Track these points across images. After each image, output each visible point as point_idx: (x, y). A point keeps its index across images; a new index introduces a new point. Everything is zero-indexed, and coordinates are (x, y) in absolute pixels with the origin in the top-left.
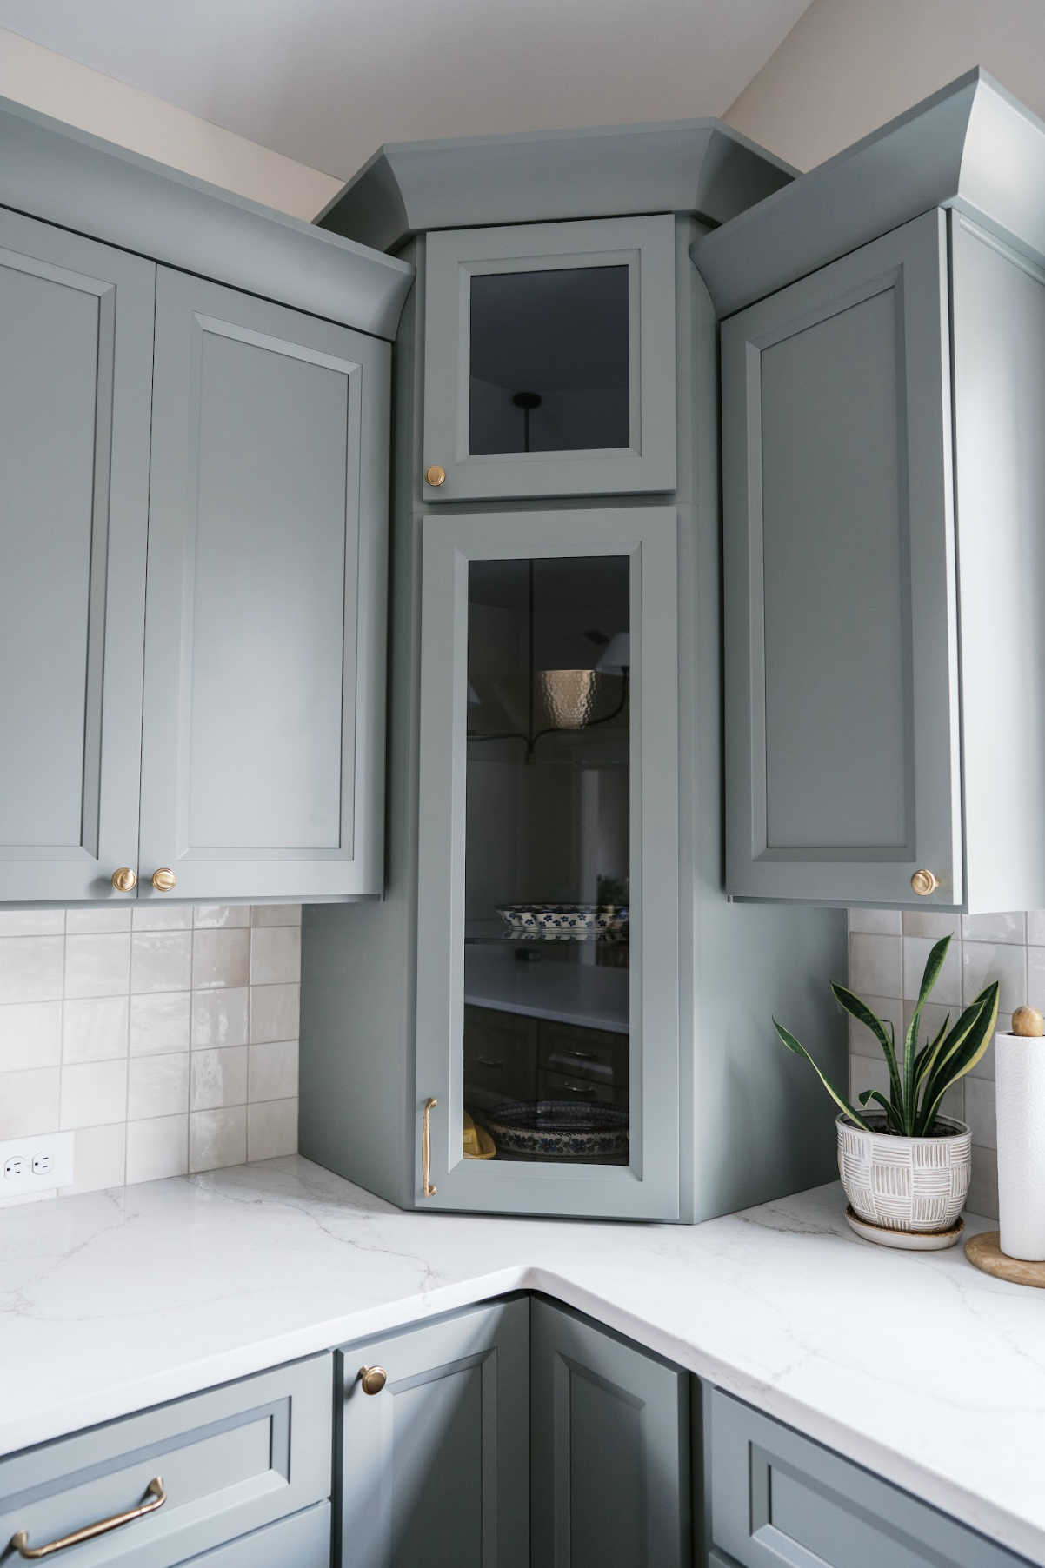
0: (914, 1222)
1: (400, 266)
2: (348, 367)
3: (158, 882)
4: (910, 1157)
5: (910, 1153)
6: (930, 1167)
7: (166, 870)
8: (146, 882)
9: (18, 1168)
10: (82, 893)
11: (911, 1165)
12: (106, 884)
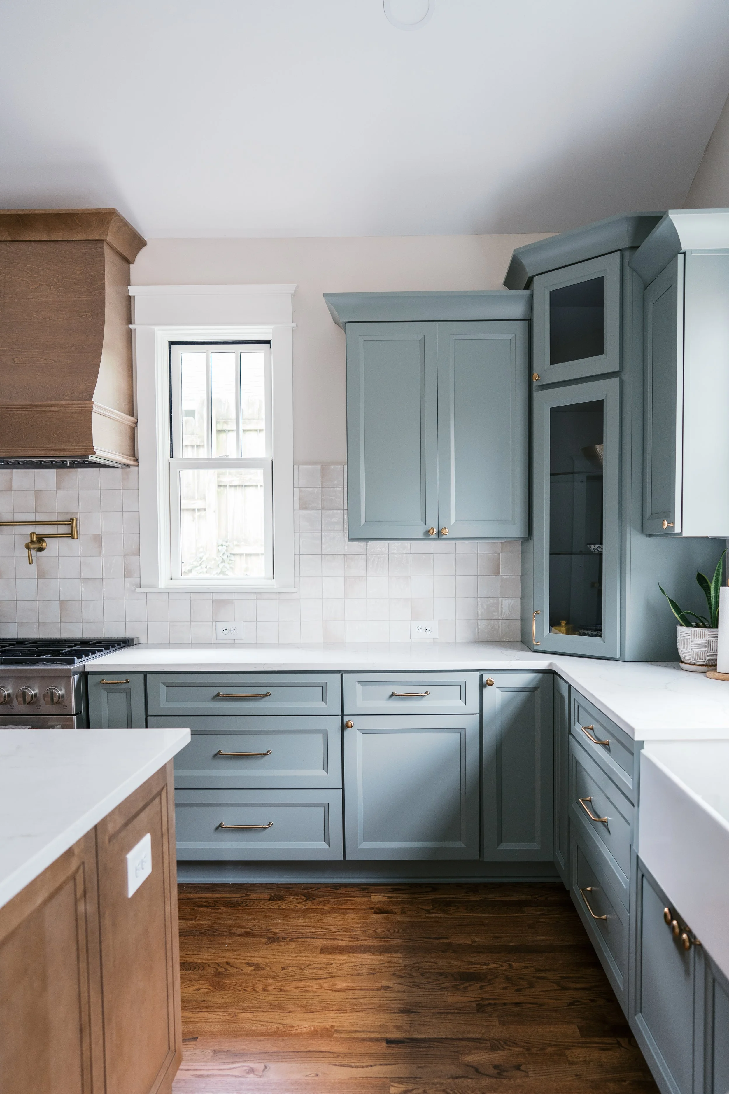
0: (693, 661)
1: (527, 292)
2: (511, 336)
3: (443, 532)
4: (690, 635)
5: (690, 633)
6: (697, 639)
7: (447, 528)
8: (440, 533)
9: (421, 630)
10: (421, 536)
11: (690, 638)
12: (427, 533)
